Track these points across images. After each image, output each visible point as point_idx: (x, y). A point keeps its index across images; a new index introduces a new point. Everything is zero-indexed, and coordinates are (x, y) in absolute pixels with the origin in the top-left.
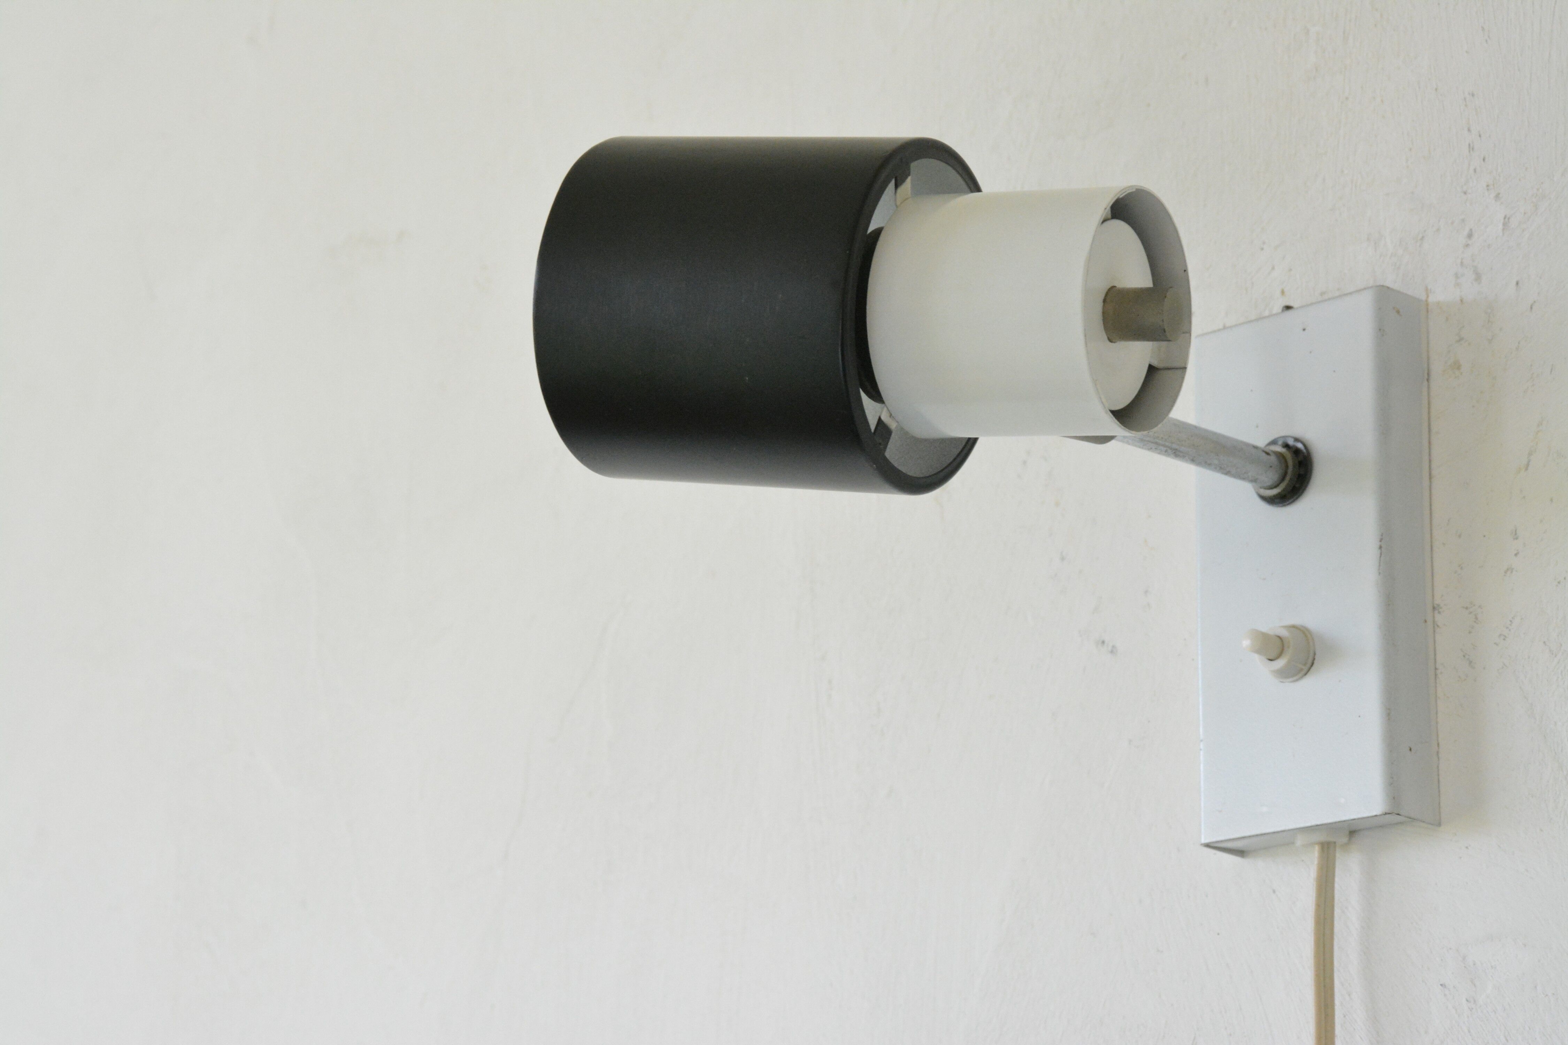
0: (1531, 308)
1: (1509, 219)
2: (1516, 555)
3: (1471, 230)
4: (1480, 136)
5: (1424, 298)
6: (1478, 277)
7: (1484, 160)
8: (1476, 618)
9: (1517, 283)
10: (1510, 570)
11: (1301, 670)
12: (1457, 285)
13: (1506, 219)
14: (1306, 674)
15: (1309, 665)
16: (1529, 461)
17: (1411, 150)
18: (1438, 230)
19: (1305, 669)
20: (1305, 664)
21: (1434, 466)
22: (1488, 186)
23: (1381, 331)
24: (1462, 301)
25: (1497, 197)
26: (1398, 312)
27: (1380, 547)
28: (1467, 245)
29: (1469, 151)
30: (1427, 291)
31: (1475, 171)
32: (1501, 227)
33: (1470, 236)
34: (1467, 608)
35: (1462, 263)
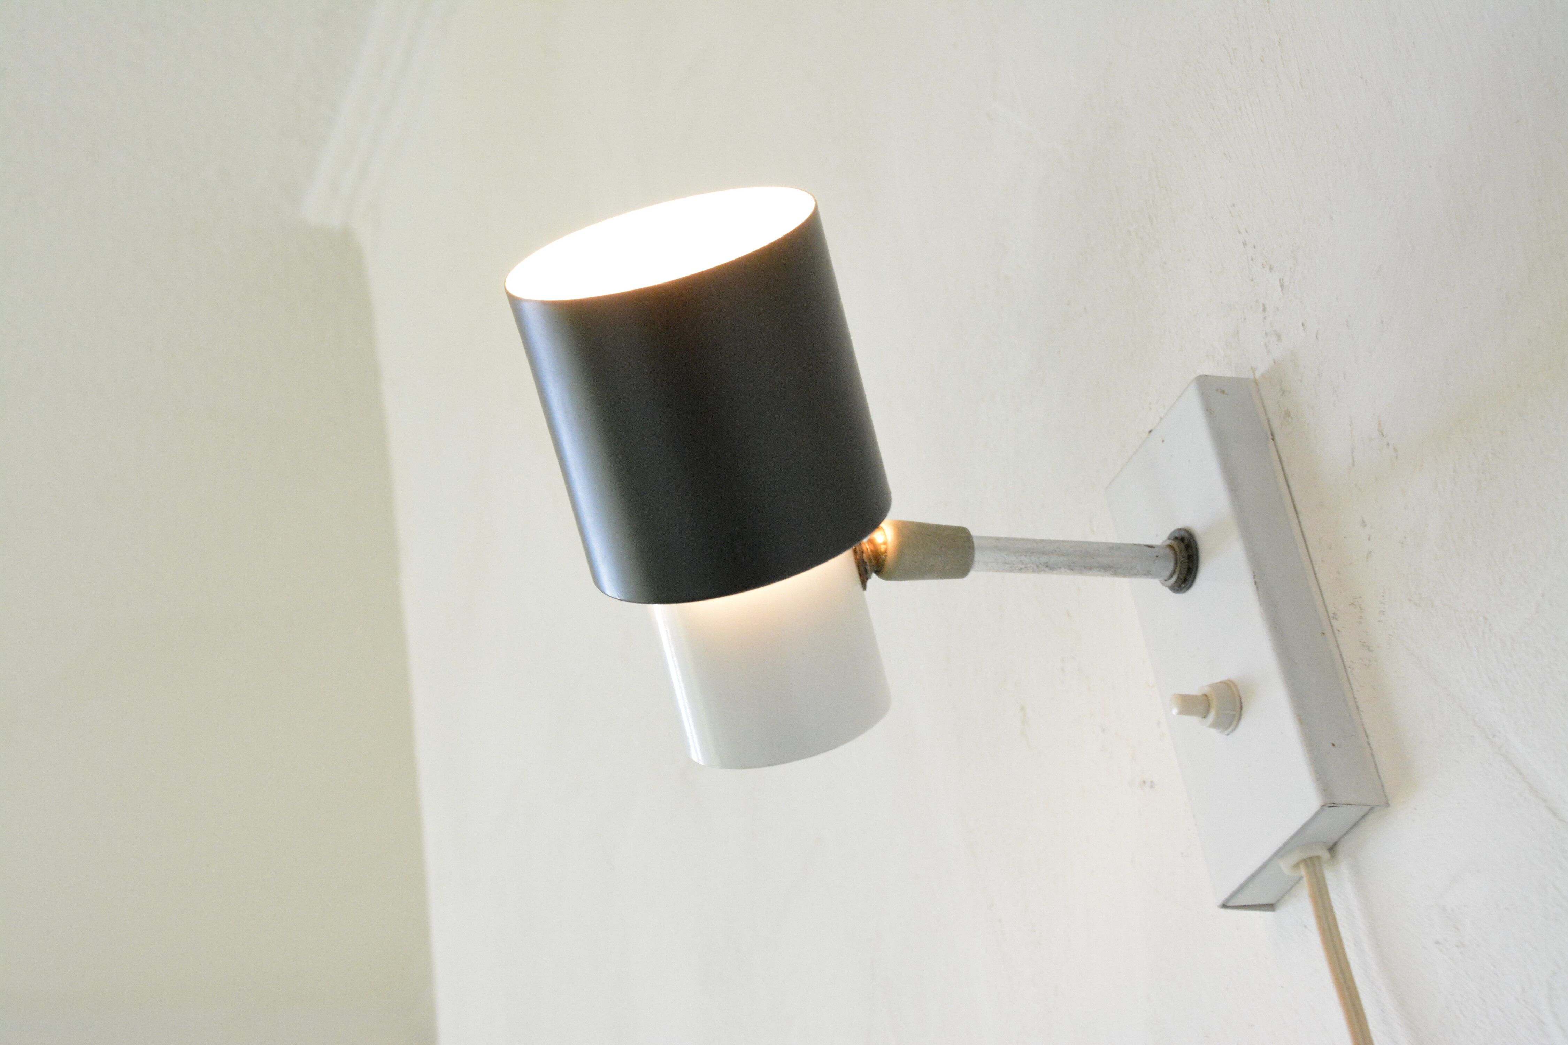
0: (1317, 337)
1: (1283, 279)
2: (1369, 539)
3: (1264, 305)
4: (1247, 232)
5: (1252, 377)
6: (1279, 337)
7: (1255, 247)
8: (1361, 608)
9: (1303, 325)
10: (1369, 554)
11: (1234, 716)
12: (1269, 352)
13: (1281, 281)
14: (1240, 719)
15: (1238, 709)
16: (1353, 458)
17: (1211, 272)
18: (1245, 319)
19: (1237, 714)
20: (1235, 710)
21: (1297, 503)
22: (1263, 265)
23: (1209, 411)
24: (1275, 362)
25: (1271, 269)
26: (1223, 392)
27: (1256, 583)
28: (1265, 318)
29: (1245, 247)
30: (1253, 369)
31: (1252, 259)
32: (1280, 289)
33: (1264, 310)
34: (1352, 604)
35: (1266, 333)
